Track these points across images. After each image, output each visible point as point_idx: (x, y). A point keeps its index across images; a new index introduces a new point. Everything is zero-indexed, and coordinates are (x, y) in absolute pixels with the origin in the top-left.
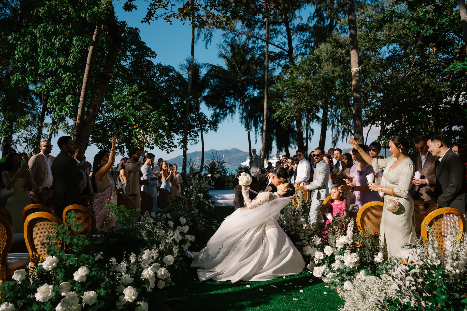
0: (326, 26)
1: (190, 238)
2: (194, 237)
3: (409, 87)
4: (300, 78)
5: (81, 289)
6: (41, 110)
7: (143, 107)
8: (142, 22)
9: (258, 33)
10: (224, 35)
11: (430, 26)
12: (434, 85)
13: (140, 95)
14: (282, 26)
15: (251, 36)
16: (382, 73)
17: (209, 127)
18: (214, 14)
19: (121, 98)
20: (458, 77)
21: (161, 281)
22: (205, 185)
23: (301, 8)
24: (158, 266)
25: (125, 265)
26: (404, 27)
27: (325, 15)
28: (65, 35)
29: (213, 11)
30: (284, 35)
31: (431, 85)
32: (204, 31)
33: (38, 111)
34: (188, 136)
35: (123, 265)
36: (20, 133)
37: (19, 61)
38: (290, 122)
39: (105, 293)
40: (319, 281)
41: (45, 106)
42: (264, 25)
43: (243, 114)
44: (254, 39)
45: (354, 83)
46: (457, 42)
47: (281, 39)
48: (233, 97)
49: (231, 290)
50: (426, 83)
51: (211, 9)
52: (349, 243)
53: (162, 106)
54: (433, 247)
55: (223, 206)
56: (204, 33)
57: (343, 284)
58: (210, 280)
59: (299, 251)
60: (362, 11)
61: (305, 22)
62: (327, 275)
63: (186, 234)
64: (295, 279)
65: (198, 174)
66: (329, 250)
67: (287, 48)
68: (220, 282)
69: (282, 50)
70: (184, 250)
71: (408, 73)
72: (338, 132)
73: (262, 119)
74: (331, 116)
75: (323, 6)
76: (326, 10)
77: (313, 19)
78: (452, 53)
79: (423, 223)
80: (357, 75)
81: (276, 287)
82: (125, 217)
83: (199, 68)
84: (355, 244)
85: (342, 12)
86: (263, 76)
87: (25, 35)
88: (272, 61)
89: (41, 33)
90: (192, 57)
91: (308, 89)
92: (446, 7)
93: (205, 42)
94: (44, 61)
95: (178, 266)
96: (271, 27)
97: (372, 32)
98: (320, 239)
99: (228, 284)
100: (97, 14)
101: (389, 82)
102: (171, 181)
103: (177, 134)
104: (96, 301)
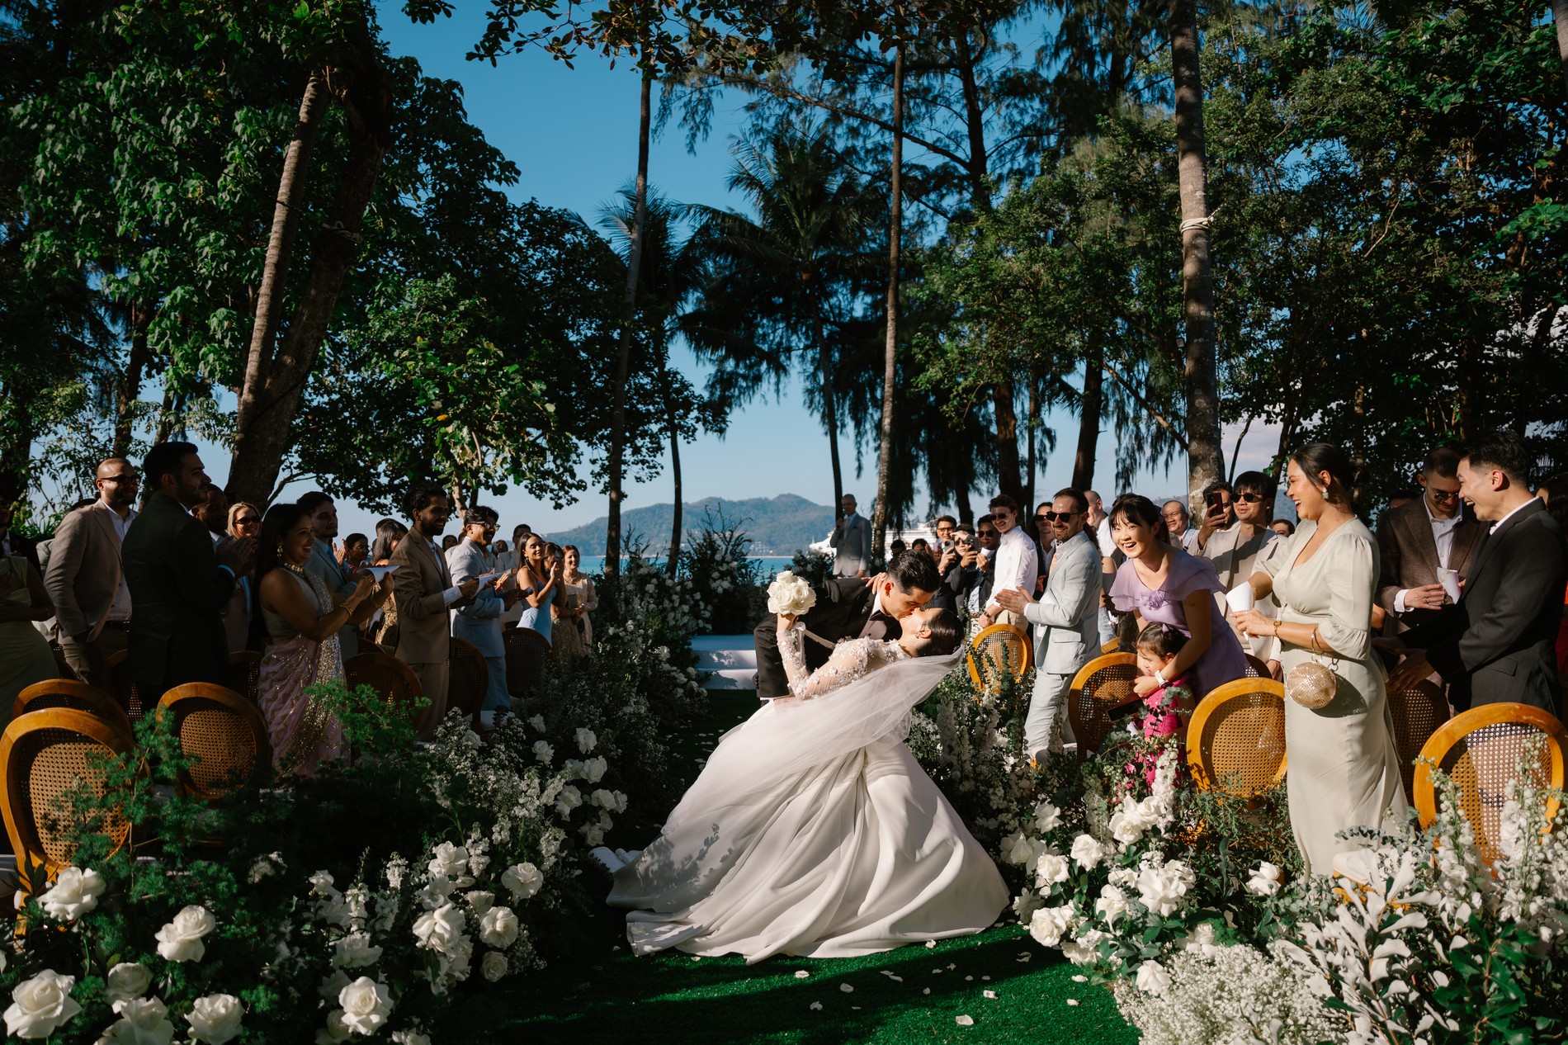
0: (1099, 80)
1: (611, 800)
2: (623, 798)
3: (1380, 289)
4: (1009, 254)
5: (186, 988)
6: (128, 360)
7: (471, 351)
8: (470, 56)
9: (867, 102)
10: (750, 107)
11: (1453, 78)
12: (1465, 282)
13: (462, 308)
14: (948, 78)
15: (845, 113)
16: (1288, 240)
17: (698, 420)
18: (714, 32)
19: (396, 320)
20: (1549, 254)
21: (495, 954)
22: (680, 616)
23: (1014, 17)
24: (487, 900)
25: (361, 898)
26: (1367, 82)
27: (1096, 41)
28: (204, 102)
29: (712, 23)
30: (957, 108)
31: (1454, 282)
32: (684, 92)
33: (119, 362)
34: (628, 451)
35: (356, 899)
36: (52, 436)
37: (51, 191)
38: (973, 405)
39: (271, 1002)
40: (1052, 958)
41: (140, 344)
42: (888, 73)
43: (814, 376)
44: (855, 123)
45: (1189, 268)
46: (1545, 134)
47: (946, 122)
48: (783, 319)
49: (740, 987)
50: (1437, 273)
51: (705, 16)
52: (1161, 826)
53: (539, 346)
54: (1456, 846)
55: (738, 691)
56: (686, 99)
57: (1135, 973)
58: (671, 951)
59: (987, 850)
60: (1222, 27)
61: (1027, 63)
62: (1079, 940)
63: (596, 786)
64: (970, 950)
65: (654, 581)
66: (1087, 850)
67: (965, 151)
68: (703, 958)
69: (947, 159)
70: (589, 841)
71: (1375, 239)
72: (1139, 438)
73: (878, 394)
74: (1115, 384)
75: (1090, 11)
76: (1098, 24)
77: (1056, 55)
78: (1528, 174)
79: (1421, 756)
80: (1201, 241)
81: (899, 979)
82: (376, 726)
83: (665, 220)
84: (1182, 829)
85: (1154, 33)
86: (885, 249)
87: (69, 103)
88: (915, 197)
89: (124, 96)
90: (640, 182)
91: (1036, 292)
92: (1507, 13)
93: (686, 131)
94: (136, 195)
95: (556, 900)
96: (911, 82)
97: (1256, 98)
98: (1057, 811)
99: (732, 967)
100: (307, 27)
101: (1312, 272)
102: (557, 601)
103: (591, 443)
104: (240, 1031)
